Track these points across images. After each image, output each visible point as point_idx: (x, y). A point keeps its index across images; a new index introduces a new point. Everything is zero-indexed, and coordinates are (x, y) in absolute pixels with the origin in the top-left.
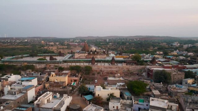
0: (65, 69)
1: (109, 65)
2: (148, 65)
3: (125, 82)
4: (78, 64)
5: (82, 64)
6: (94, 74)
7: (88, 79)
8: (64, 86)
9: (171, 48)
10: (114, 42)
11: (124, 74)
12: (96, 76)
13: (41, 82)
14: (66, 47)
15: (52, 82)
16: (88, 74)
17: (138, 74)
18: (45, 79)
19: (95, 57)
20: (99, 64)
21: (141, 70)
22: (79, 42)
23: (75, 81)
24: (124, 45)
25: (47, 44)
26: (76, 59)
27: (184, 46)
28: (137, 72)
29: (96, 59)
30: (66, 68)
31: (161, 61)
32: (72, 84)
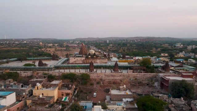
0: (56, 78)
1: (112, 72)
2: (161, 72)
3: (134, 97)
4: (72, 71)
5: (77, 71)
6: (92, 84)
7: (84, 91)
8: (52, 103)
9: (175, 49)
10: (115, 44)
11: (131, 84)
12: (95, 86)
13: (21, 98)
14: (65, 48)
15: (36, 96)
16: (85, 84)
17: (148, 85)
18: (27, 93)
19: (93, 61)
20: (99, 71)
21: (151, 79)
22: (78, 43)
23: (67, 94)
24: (125, 46)
25: (45, 46)
26: (71, 64)
27: (188, 47)
28: (146, 82)
29: (95, 64)
30: (57, 76)
31: (173, 67)
32: (63, 100)
